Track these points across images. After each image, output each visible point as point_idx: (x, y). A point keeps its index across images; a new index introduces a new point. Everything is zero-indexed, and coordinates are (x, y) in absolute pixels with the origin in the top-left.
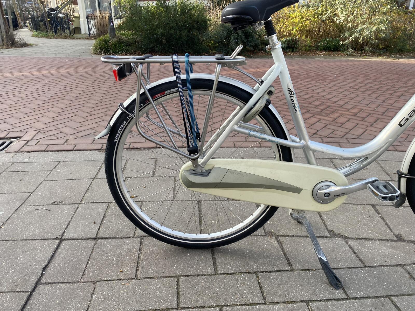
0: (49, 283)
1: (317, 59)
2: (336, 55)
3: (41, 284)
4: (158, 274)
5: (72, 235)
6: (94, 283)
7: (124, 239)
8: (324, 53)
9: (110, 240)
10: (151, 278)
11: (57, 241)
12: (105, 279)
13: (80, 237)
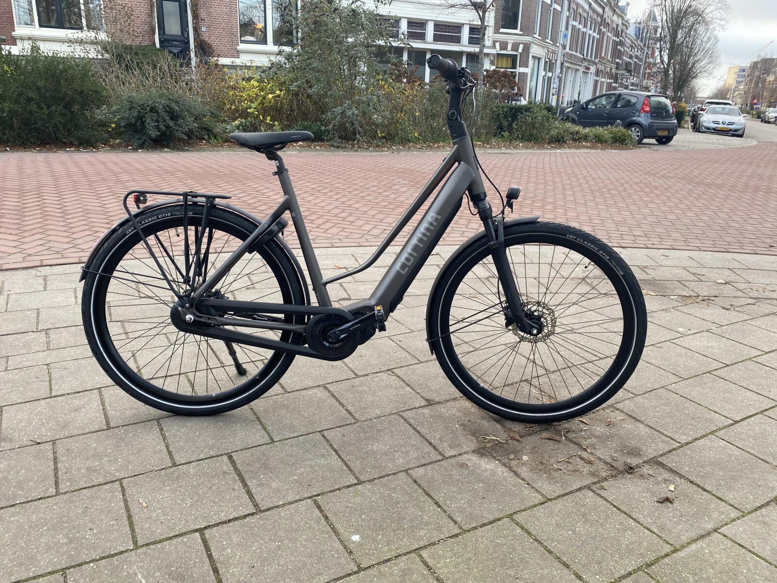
1: (289, 152)
2: (318, 148)
8: (301, 143)
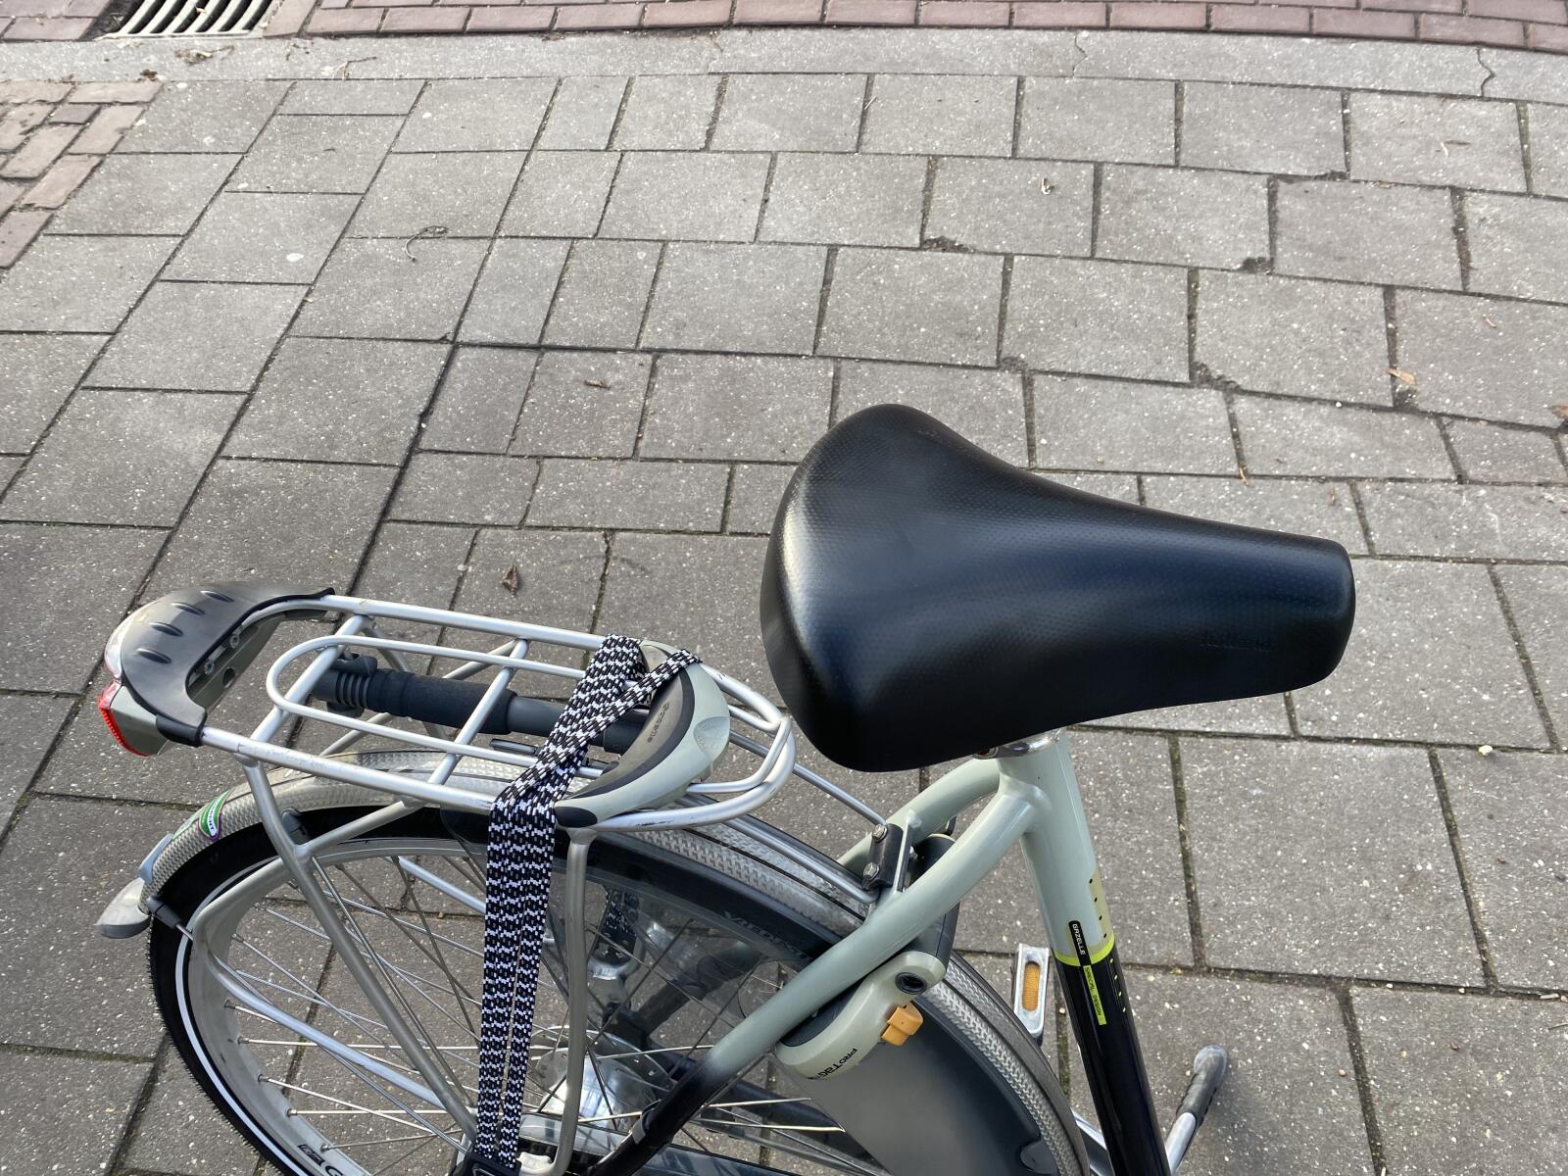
0: (437, 452)
3: (422, 451)
4: (687, 451)
5: (479, 332)
6: (538, 458)
7: (612, 356)
9: (575, 355)
10: (671, 460)
11: (446, 349)
12: (563, 453)
13: (501, 341)
